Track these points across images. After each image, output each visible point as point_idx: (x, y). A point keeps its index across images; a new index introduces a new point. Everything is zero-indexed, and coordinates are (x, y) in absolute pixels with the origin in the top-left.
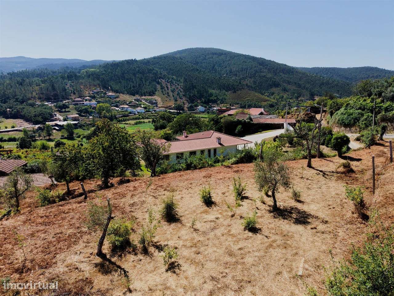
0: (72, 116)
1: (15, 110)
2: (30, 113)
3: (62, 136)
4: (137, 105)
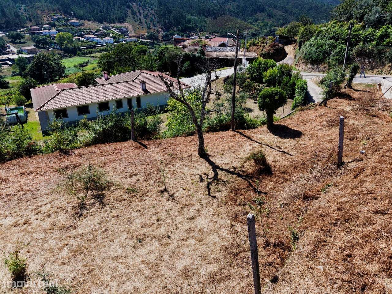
0: (28, 48)
3: (13, 72)
4: (105, 34)
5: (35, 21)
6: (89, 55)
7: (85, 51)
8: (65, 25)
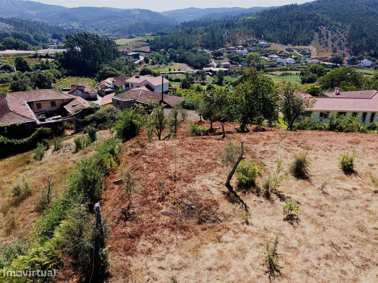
0: (224, 63)
1: (182, 56)
2: (192, 58)
3: (214, 81)
4: (288, 55)
5: (233, 42)
6: (270, 73)
7: (267, 69)
8: (255, 46)
